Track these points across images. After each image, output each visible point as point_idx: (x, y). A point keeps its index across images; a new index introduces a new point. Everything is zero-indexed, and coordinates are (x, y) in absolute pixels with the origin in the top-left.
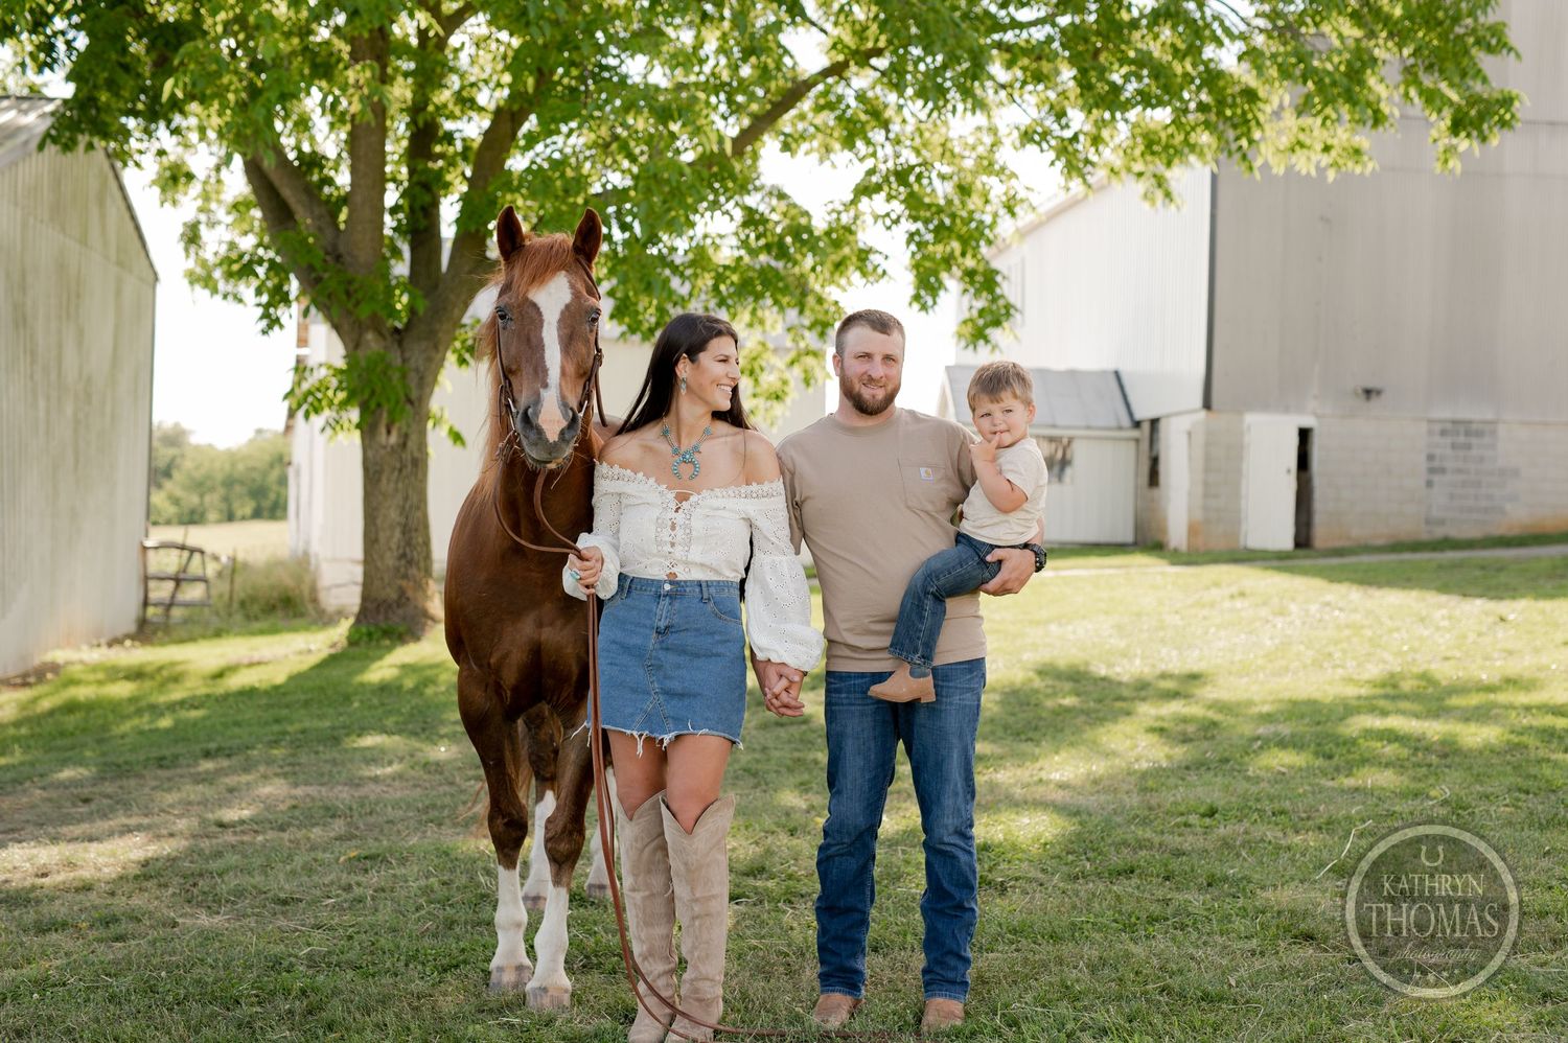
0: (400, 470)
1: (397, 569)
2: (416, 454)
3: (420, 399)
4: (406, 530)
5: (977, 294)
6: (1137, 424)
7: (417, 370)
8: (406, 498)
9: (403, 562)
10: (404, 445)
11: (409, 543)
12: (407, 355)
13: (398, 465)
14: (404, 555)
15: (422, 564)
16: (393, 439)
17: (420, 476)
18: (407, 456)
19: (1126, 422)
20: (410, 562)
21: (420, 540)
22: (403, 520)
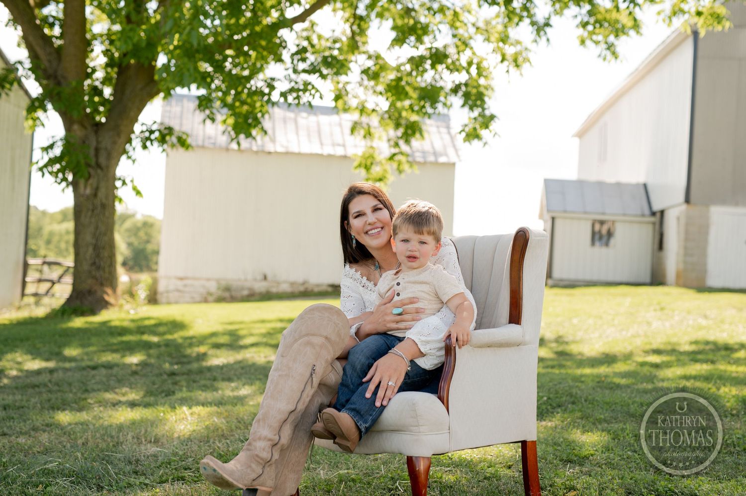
0: (93, 211)
1: (90, 272)
2: (104, 201)
3: (108, 167)
4: (96, 247)
5: (471, 108)
6: (653, 214)
7: (106, 149)
8: (97, 228)
9: (94, 268)
10: (95, 195)
11: (98, 255)
12: (100, 139)
13: (91, 207)
14: (94, 263)
15: (107, 270)
16: (88, 191)
17: (107, 214)
18: (97, 202)
19: (647, 212)
20: (98, 268)
21: (106, 254)
22: (94, 241)
